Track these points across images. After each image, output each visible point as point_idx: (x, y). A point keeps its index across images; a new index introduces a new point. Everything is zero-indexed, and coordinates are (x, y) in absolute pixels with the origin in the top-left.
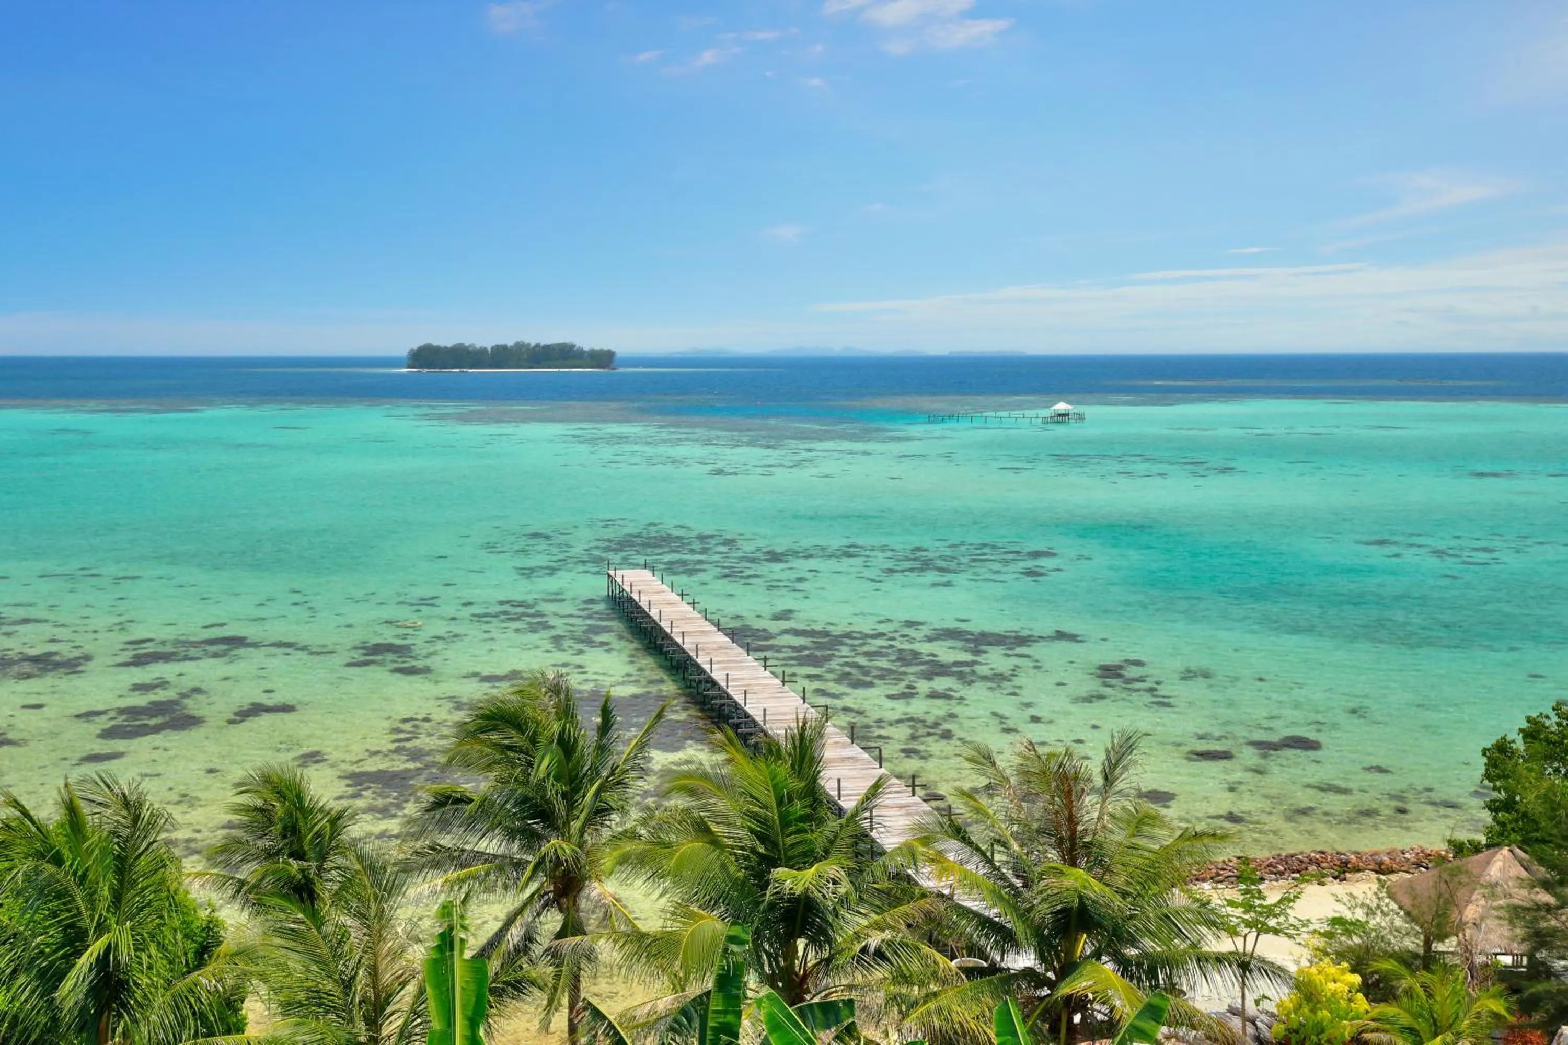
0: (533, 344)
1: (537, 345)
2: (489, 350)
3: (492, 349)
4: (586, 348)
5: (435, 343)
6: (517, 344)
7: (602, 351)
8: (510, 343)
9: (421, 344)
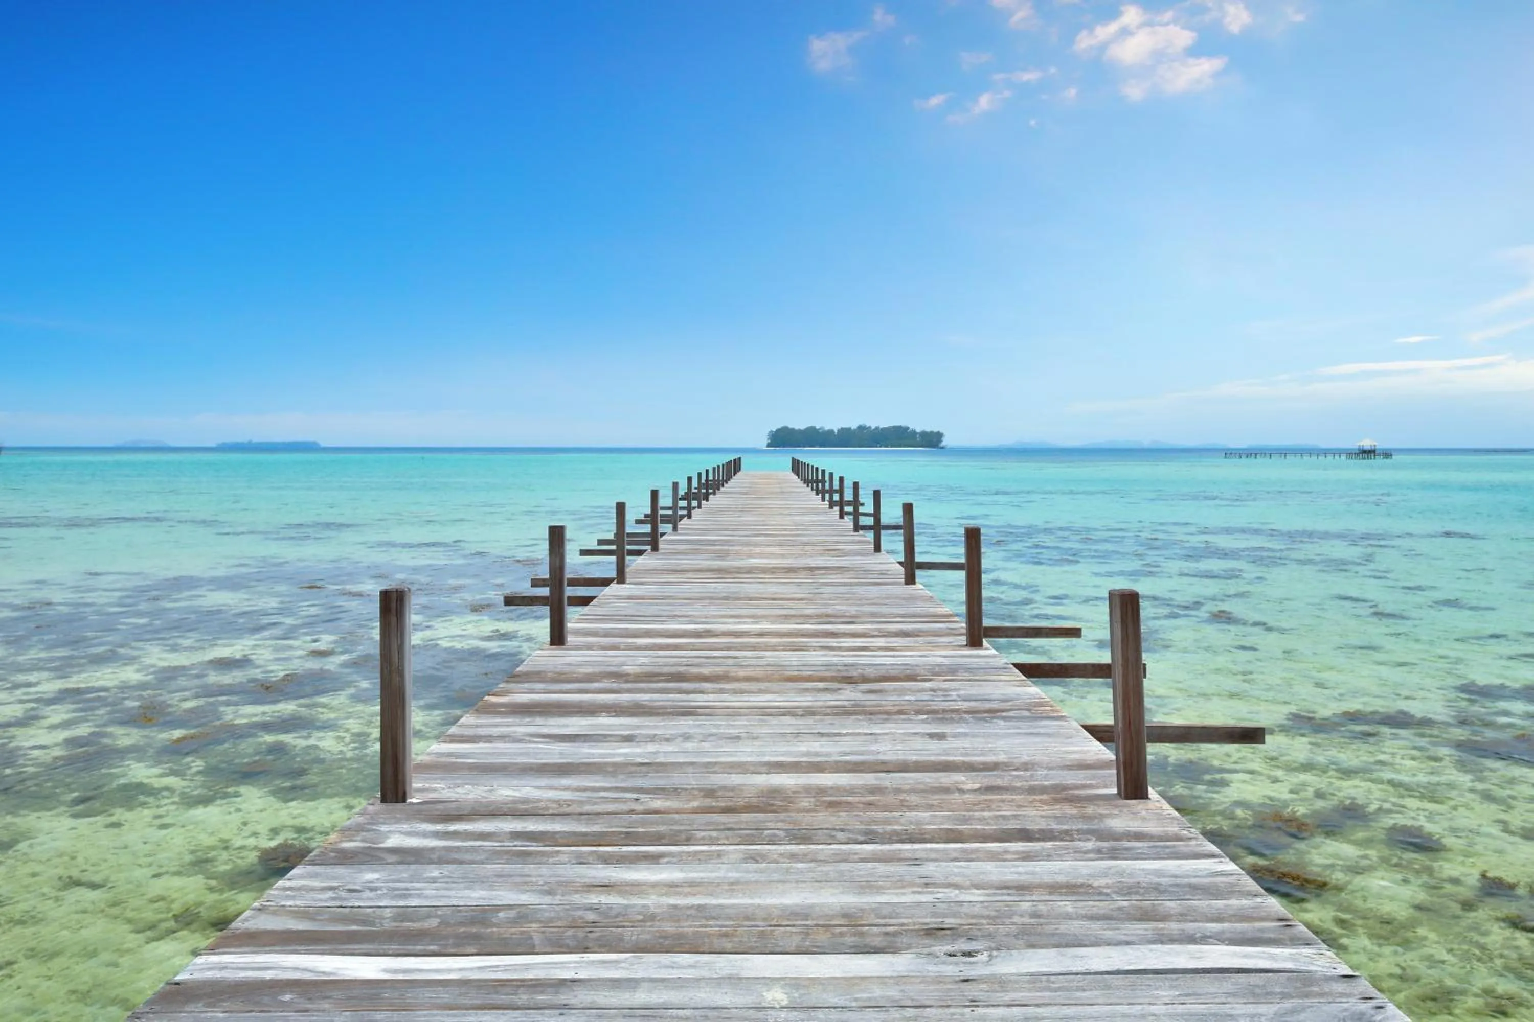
0: (873, 428)
1: (877, 428)
2: (836, 431)
3: (838, 431)
4: (918, 430)
5: (790, 426)
6: (861, 428)
7: (932, 432)
8: (854, 426)
9: (779, 426)
